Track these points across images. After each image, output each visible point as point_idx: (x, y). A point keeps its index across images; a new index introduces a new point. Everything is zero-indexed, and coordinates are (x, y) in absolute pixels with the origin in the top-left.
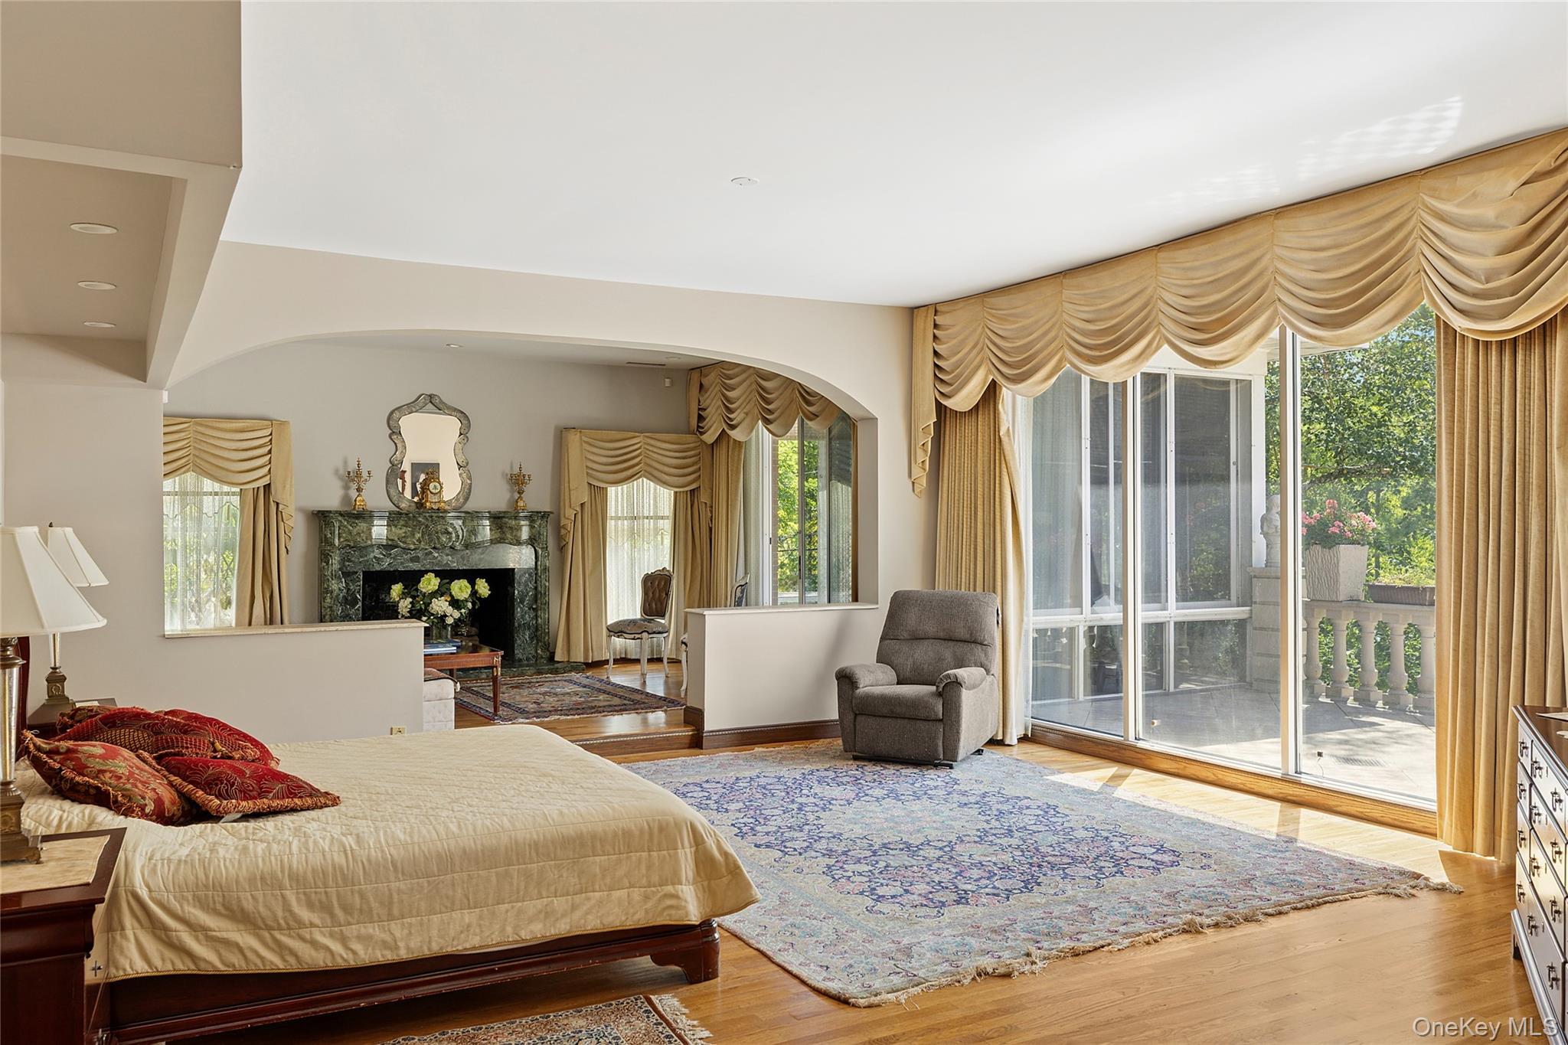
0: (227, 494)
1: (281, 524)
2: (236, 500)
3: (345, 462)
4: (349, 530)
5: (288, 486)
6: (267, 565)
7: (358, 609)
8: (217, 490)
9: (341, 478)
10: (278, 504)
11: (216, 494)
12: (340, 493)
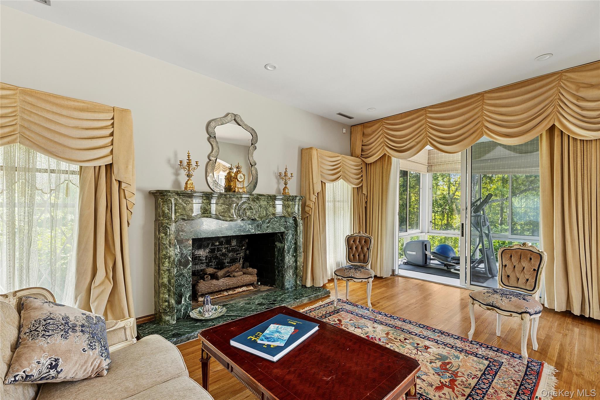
0: (66, 172)
1: (124, 201)
2: (76, 179)
3: (176, 155)
4: (183, 206)
5: (130, 167)
6: (110, 238)
7: (189, 269)
8: (53, 166)
9: (172, 167)
10: (120, 182)
11: (53, 171)
12: (172, 178)
